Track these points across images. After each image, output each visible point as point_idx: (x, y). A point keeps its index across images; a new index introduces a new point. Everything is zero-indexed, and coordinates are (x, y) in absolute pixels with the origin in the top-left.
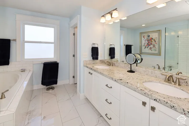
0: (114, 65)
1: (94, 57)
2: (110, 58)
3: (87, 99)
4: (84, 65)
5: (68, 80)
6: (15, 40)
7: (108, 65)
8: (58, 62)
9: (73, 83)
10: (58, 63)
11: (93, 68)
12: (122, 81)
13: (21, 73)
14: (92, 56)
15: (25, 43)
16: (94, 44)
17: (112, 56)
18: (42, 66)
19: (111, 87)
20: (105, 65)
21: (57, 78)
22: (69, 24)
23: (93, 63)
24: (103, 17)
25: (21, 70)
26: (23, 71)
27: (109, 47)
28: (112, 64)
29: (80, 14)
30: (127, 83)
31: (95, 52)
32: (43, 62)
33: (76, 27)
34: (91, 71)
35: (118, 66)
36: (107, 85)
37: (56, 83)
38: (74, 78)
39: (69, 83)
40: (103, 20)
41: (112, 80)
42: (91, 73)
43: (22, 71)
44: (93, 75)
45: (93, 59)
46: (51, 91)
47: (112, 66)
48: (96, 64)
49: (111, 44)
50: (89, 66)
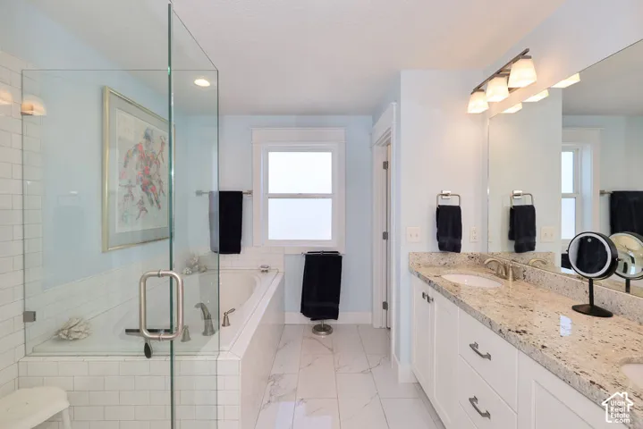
0: (524, 276)
1: (447, 240)
2: (513, 250)
3: (418, 386)
4: (410, 268)
5: (370, 314)
6: (250, 193)
7: (497, 275)
8: (341, 252)
9: (384, 326)
10: (341, 257)
11: (435, 280)
12: (522, 338)
13: (261, 275)
14: (438, 239)
15: (270, 200)
16: (444, 197)
17: (522, 241)
18: (303, 261)
19: (489, 357)
20: (488, 275)
21: (337, 302)
22: (371, 134)
23: (442, 262)
24: (476, 93)
25: (262, 267)
26: (265, 270)
27: (508, 205)
28: (513, 275)
29: (397, 100)
30: (543, 347)
31: (448, 224)
32: (306, 252)
33: (388, 144)
34: (431, 292)
35: (537, 284)
36: (474, 347)
37: (335, 315)
38: (385, 311)
39: (372, 325)
40: (478, 104)
41: (491, 329)
42: (428, 298)
43: (263, 271)
44: (435, 304)
45: (442, 247)
46: (323, 335)
47: (514, 279)
48: (455, 267)
49: (516, 192)
50: (424, 272)
